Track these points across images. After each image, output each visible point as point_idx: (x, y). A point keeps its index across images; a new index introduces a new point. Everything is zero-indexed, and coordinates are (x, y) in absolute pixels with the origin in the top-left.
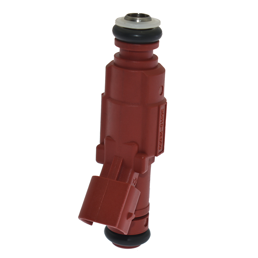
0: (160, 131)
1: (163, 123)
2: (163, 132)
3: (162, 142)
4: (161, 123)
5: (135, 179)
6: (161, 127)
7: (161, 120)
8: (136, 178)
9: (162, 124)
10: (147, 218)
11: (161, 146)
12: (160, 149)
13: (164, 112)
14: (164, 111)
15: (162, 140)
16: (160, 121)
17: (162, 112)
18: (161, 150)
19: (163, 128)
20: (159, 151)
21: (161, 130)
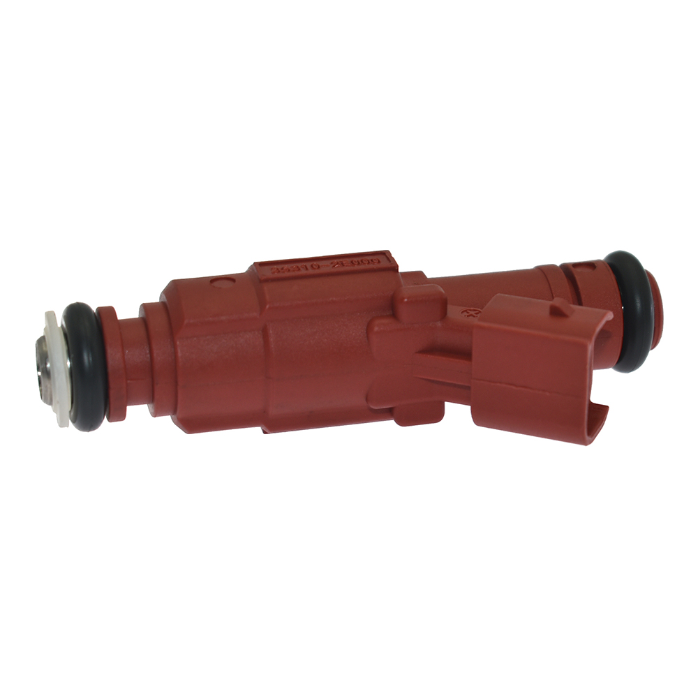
0: (329, 269)
1: (309, 265)
2: (331, 261)
3: (359, 259)
4: (307, 269)
5: (465, 313)
6: (319, 267)
7: (299, 269)
8: (462, 312)
9: (312, 266)
10: (572, 267)
11: (372, 260)
12: (379, 262)
13: (280, 267)
14: (275, 267)
15: (356, 259)
16: (303, 272)
17: (279, 272)
18: (381, 258)
19: (320, 263)
20: (384, 263)
21: (328, 266)
